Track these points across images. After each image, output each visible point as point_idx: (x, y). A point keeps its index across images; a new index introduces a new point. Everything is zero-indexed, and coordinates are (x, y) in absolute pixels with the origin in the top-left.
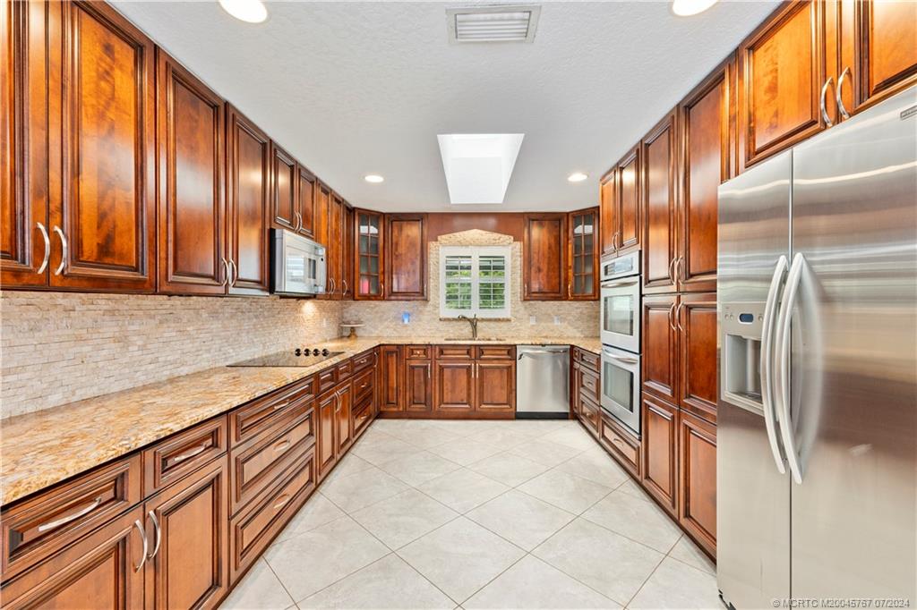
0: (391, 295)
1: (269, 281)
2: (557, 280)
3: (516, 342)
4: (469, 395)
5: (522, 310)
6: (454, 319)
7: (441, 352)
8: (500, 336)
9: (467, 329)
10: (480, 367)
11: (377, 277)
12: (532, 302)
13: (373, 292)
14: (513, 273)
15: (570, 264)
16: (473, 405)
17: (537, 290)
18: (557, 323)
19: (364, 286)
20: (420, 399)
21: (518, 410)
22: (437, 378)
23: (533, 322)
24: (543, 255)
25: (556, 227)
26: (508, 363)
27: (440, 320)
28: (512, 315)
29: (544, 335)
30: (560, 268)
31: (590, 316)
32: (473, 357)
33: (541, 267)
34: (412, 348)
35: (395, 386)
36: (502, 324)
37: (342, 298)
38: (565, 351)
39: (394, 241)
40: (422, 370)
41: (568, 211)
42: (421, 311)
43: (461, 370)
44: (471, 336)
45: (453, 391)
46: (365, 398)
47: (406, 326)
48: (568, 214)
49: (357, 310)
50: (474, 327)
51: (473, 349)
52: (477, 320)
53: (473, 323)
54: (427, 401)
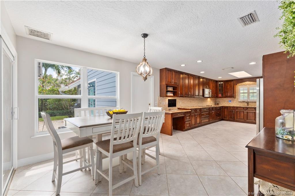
0: (226, 97)
1: (203, 95)
3: (256, 107)
4: (244, 118)
6: (242, 102)
7: (237, 108)
9: (246, 104)
10: (247, 112)
11: (223, 93)
13: (222, 96)
16: (245, 120)
19: (220, 95)
20: (232, 117)
22: (236, 113)
26: (254, 111)
27: (239, 102)
34: (230, 107)
35: (226, 114)
37: (215, 98)
39: (227, 85)
40: (232, 112)
42: (234, 100)
43: (242, 112)
45: (240, 116)
46: (219, 115)
47: (230, 103)
49: (219, 100)
50: (248, 104)
51: (245, 108)
52: (249, 102)
54: (234, 118)
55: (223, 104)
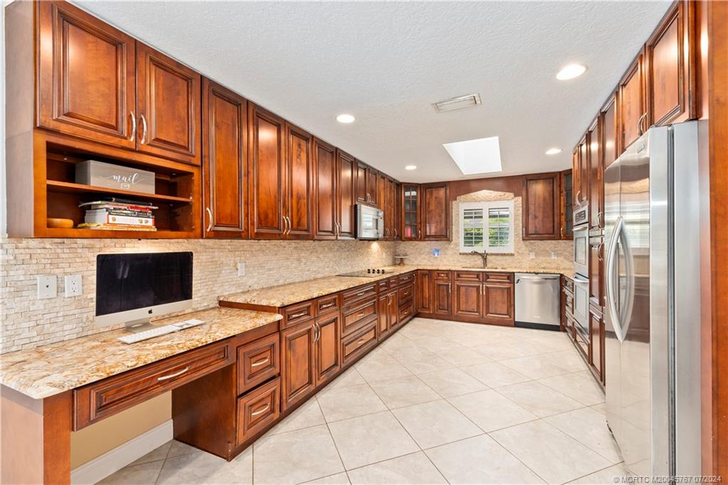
0: (426, 238)
1: (354, 232)
2: (551, 225)
3: (514, 271)
4: (478, 306)
5: (524, 248)
6: (470, 254)
7: (458, 276)
8: (506, 266)
9: (479, 261)
10: (487, 287)
11: (416, 226)
12: (532, 241)
13: (413, 236)
14: (515, 220)
15: (562, 212)
16: (481, 313)
17: (533, 233)
18: (554, 257)
19: (408, 232)
20: (444, 306)
21: (516, 320)
22: (456, 293)
23: (532, 256)
24: (539, 205)
25: (550, 183)
26: (507, 286)
27: (460, 254)
28: (514, 251)
29: (543, 266)
30: (553, 215)
32: (481, 280)
33: (537, 214)
34: (439, 272)
35: (427, 296)
36: (507, 257)
37: (394, 240)
38: (556, 278)
39: (427, 201)
40: (445, 287)
41: (561, 170)
42: (446, 248)
43: (472, 288)
44: (483, 266)
45: (467, 302)
46: (407, 302)
47: (436, 258)
48: (560, 172)
49: (405, 247)
50: (485, 259)
51: (481, 275)
52: (487, 254)
53: (484, 257)
54: (449, 308)
55: (416, 262)
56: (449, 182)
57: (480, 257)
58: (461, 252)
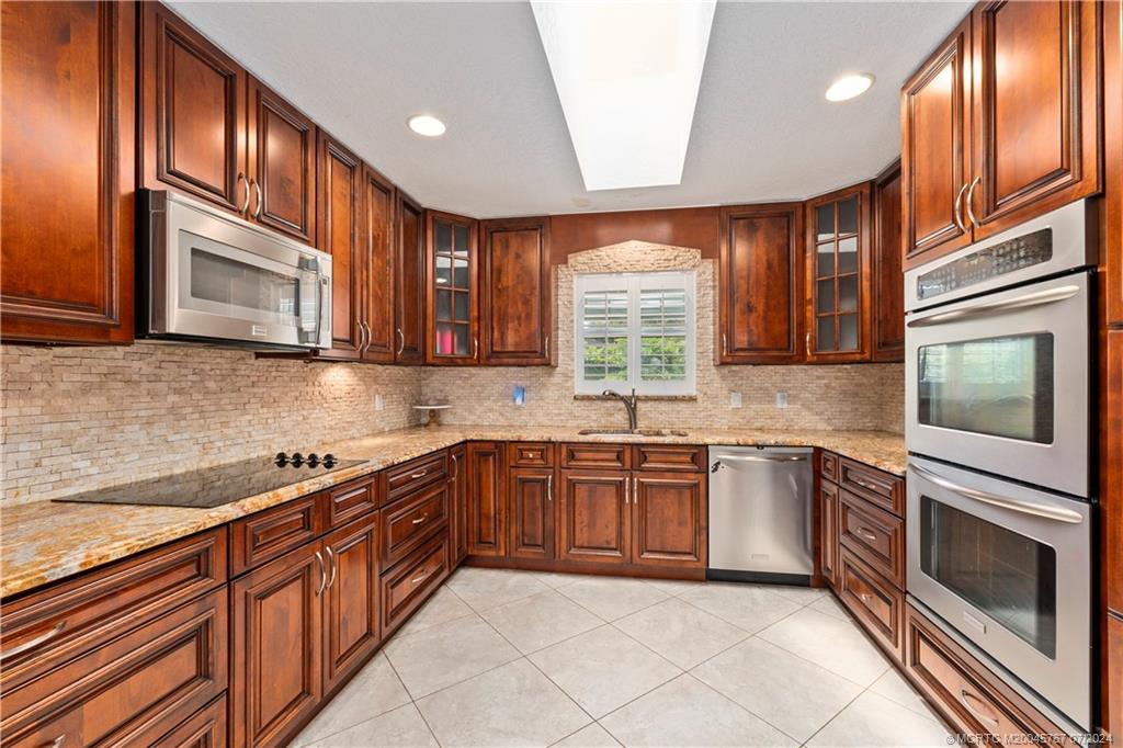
0: (492, 357)
2: (784, 326)
3: (708, 440)
4: (620, 534)
5: (717, 382)
6: (598, 398)
7: (571, 456)
8: (679, 426)
10: (641, 484)
11: (466, 327)
12: (734, 368)
14: (700, 317)
15: (809, 295)
16: (628, 553)
17: (745, 345)
18: (780, 405)
19: (444, 342)
20: (533, 537)
21: (710, 567)
22: (564, 501)
23: (736, 402)
24: (757, 281)
25: (782, 228)
26: (690, 479)
27: (575, 398)
28: (697, 390)
29: (758, 425)
30: (789, 303)
31: (844, 392)
32: (628, 466)
33: (753, 300)
34: (521, 447)
35: (492, 513)
36: (682, 405)
38: (802, 458)
39: (495, 264)
40: (538, 487)
41: (804, 198)
42: (544, 385)
43: (606, 488)
44: (627, 426)
45: (591, 525)
47: (518, 408)
48: (804, 204)
49: (441, 382)
51: (628, 452)
52: (638, 399)
53: (631, 404)
55: (471, 419)
56: (550, 218)
57: (622, 405)
58: (576, 393)
